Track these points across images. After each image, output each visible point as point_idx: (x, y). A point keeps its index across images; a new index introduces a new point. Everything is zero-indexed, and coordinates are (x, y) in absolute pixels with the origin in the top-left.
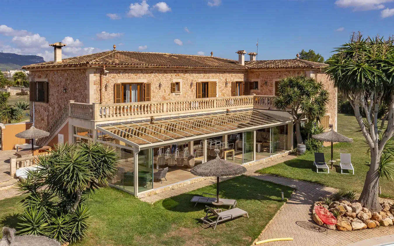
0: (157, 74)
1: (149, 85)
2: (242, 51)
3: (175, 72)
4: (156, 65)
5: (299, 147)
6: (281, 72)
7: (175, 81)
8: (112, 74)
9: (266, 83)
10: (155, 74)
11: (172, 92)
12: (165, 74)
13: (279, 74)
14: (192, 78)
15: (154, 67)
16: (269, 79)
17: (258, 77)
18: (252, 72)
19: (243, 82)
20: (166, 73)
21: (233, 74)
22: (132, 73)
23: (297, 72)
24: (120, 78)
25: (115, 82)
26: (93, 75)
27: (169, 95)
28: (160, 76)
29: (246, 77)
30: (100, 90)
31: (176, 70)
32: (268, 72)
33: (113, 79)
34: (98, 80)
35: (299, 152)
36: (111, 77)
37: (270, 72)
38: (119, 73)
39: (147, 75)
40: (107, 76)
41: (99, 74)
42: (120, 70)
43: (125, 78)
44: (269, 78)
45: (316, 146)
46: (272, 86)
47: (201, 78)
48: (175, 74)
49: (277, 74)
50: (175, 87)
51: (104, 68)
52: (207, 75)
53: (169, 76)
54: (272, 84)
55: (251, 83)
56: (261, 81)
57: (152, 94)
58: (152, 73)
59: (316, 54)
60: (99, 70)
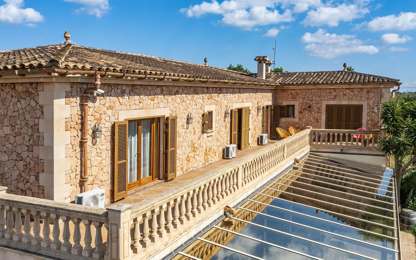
0: (184, 95)
1: (174, 120)
3: (208, 90)
4: (190, 77)
6: (337, 91)
7: (207, 109)
8: (108, 98)
9: (309, 107)
10: (182, 95)
11: (203, 132)
12: (195, 95)
13: (334, 93)
14: (226, 102)
15: (186, 81)
16: (314, 102)
17: (294, 98)
18: (284, 91)
19: (271, 106)
20: (197, 94)
22: (146, 95)
23: (365, 91)
24: (123, 107)
25: (113, 120)
26: (62, 101)
27: (199, 139)
29: (275, 99)
30: (82, 144)
31: (209, 88)
32: (313, 91)
33: (109, 112)
34: (77, 117)
36: (106, 106)
37: (316, 90)
38: (123, 94)
39: (170, 98)
40: (97, 104)
41: (78, 98)
42: (124, 88)
43: (133, 107)
44: (314, 98)
46: (320, 113)
47: (236, 101)
48: (208, 95)
49: (330, 93)
51: (99, 82)
52: (242, 95)
53: (198, 98)
54: (319, 109)
55: (282, 108)
56: (301, 105)
57: (178, 139)
58: (177, 93)
60: (80, 86)
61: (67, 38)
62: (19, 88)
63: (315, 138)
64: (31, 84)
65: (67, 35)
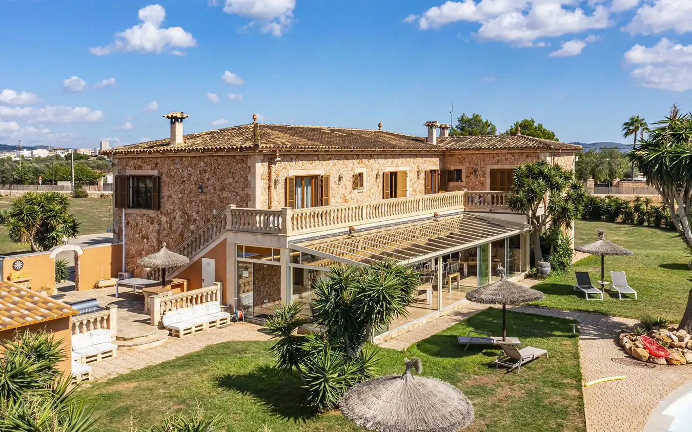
0: (336, 161)
1: (327, 178)
2: (434, 122)
3: (358, 157)
4: (338, 148)
5: (541, 266)
6: (500, 155)
7: (357, 171)
8: (283, 162)
9: (475, 171)
10: (334, 161)
11: (354, 189)
12: (346, 161)
13: (497, 158)
14: (377, 166)
15: (335, 151)
16: (479, 166)
17: (461, 162)
18: (451, 155)
19: (438, 170)
20: (348, 160)
21: (427, 159)
22: (307, 160)
23: (525, 155)
24: (292, 168)
25: (286, 175)
26: (260, 164)
27: (350, 193)
28: (340, 163)
29: (442, 162)
30: (269, 188)
31: (359, 155)
32: (478, 156)
33: (284, 171)
34: (267, 173)
35: (542, 273)
36: (282, 167)
37: (481, 155)
38: (291, 160)
39: (324, 163)
40: (277, 166)
41: (267, 163)
42: (292, 157)
43: (298, 168)
44: (479, 163)
45: (563, 263)
46: (485, 177)
47: (389, 165)
48: (358, 160)
49: (493, 157)
50: (358, 180)
51: (278, 154)
52: (396, 160)
53: (350, 163)
54: (484, 173)
55: (450, 172)
56: (467, 169)
57: (331, 192)
58: (330, 159)
59: (484, 121)
60: (268, 156)
61: (255, 119)
62: (238, 158)
63: (468, 199)
64: (244, 155)
65: (254, 117)
